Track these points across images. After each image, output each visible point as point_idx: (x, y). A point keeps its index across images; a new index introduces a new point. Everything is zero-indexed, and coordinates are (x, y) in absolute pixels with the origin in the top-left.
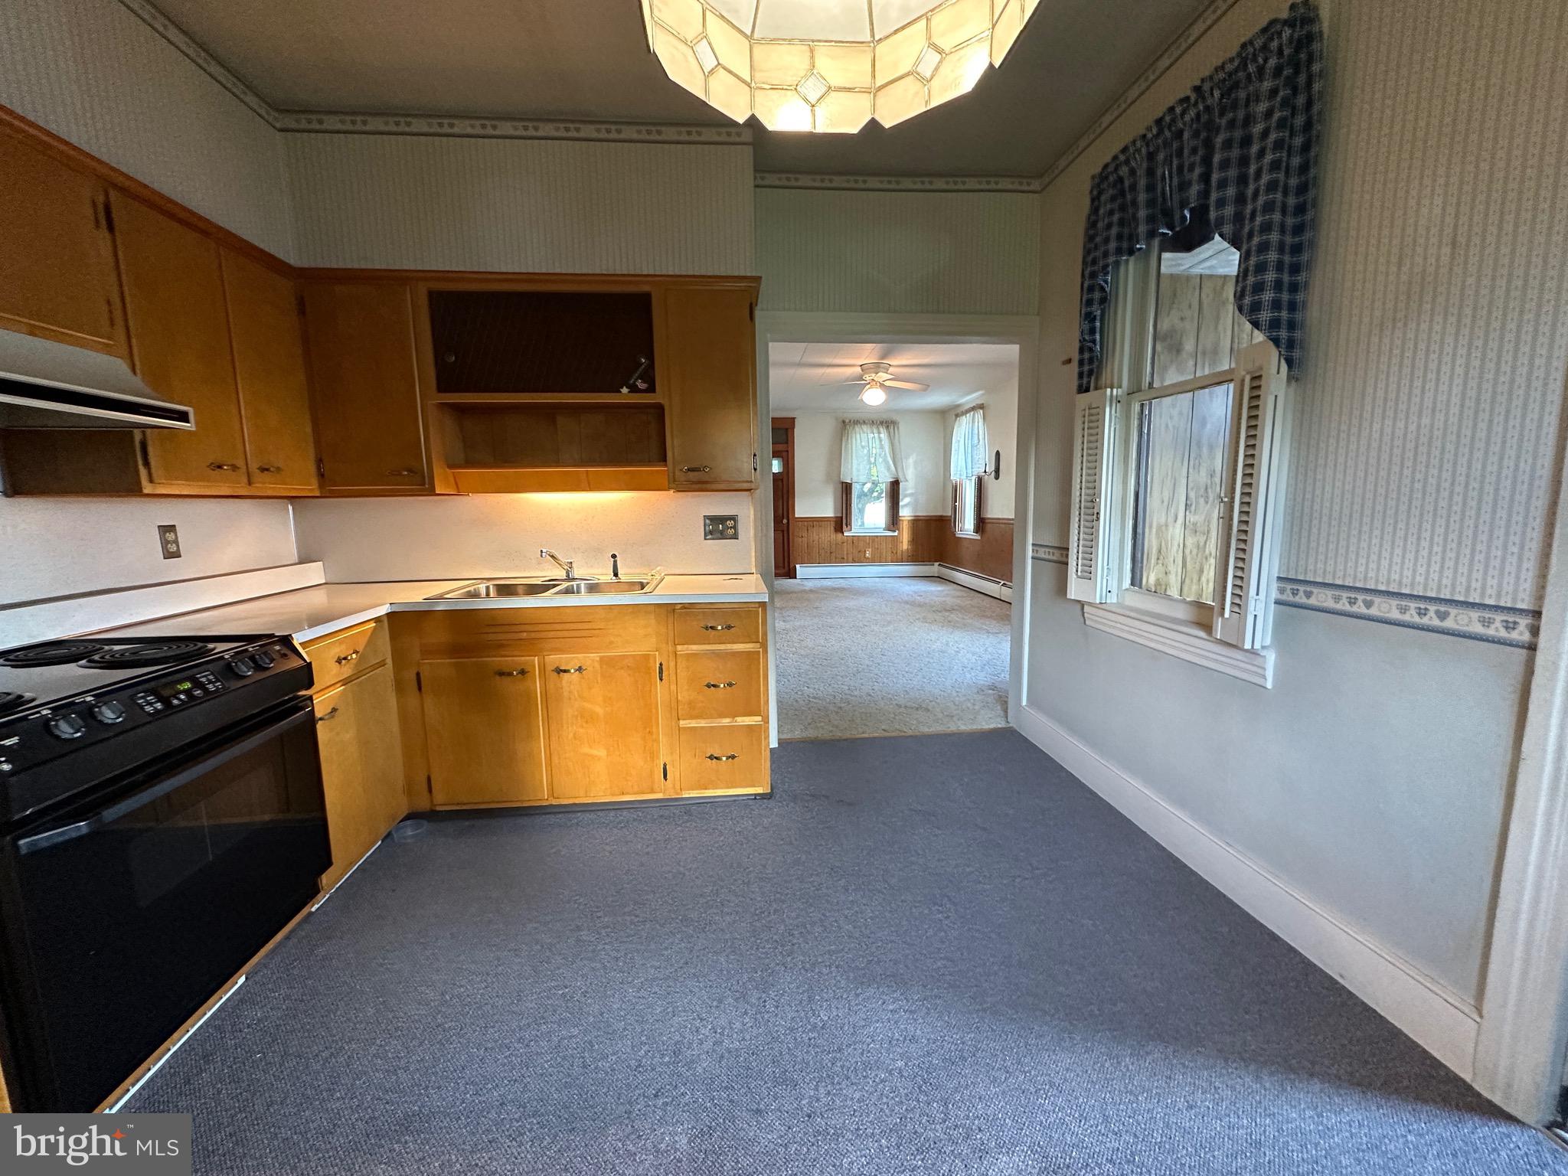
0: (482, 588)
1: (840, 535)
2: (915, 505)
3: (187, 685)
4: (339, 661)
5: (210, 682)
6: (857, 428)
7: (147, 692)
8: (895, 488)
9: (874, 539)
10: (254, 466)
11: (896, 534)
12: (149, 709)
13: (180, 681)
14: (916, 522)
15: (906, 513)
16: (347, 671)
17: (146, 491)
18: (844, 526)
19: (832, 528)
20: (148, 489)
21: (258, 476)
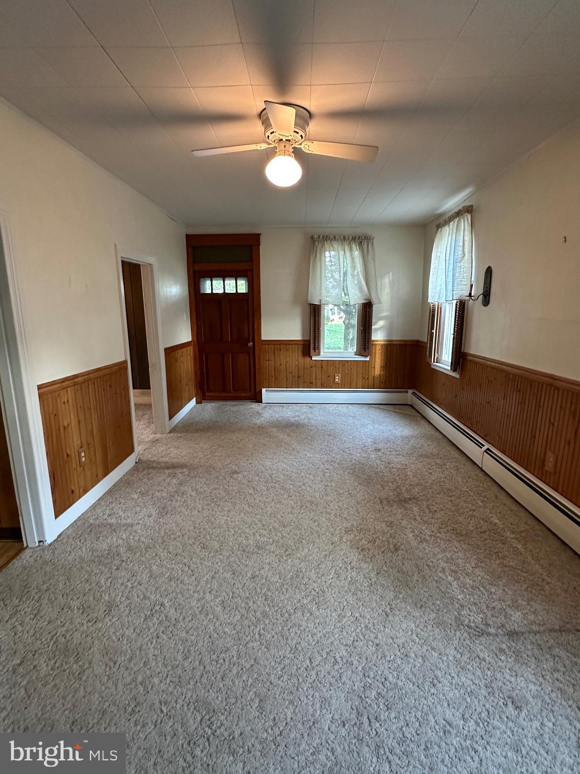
1: (308, 359)
2: (390, 329)
6: (327, 245)
8: (367, 310)
9: (344, 363)
11: (368, 359)
14: (390, 347)
15: (379, 336)
18: (312, 351)
19: (300, 353)
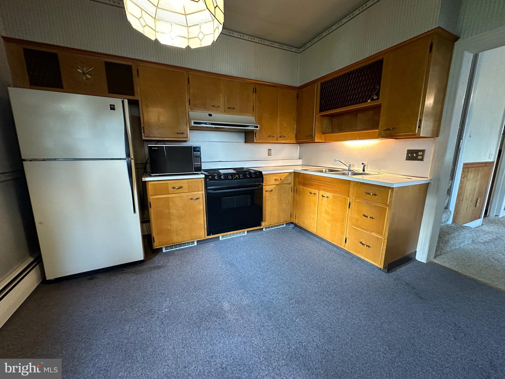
0: (324, 170)
3: (237, 176)
4: (275, 180)
5: (241, 176)
7: (231, 175)
10: (279, 136)
12: (229, 178)
13: (237, 175)
16: (277, 183)
17: (255, 142)
20: (255, 141)
21: (279, 138)
